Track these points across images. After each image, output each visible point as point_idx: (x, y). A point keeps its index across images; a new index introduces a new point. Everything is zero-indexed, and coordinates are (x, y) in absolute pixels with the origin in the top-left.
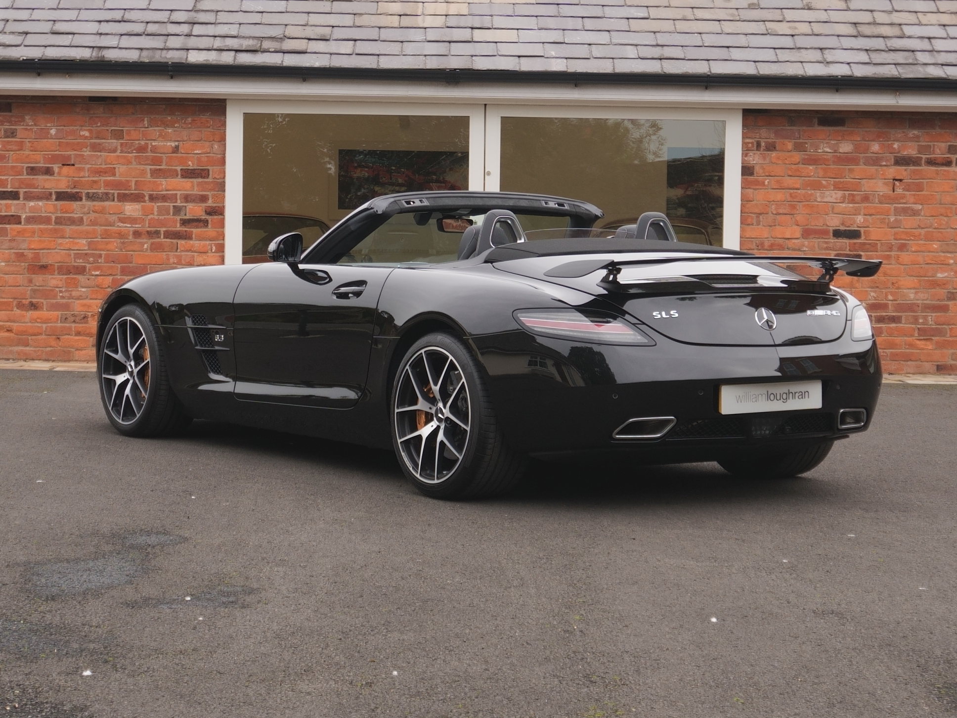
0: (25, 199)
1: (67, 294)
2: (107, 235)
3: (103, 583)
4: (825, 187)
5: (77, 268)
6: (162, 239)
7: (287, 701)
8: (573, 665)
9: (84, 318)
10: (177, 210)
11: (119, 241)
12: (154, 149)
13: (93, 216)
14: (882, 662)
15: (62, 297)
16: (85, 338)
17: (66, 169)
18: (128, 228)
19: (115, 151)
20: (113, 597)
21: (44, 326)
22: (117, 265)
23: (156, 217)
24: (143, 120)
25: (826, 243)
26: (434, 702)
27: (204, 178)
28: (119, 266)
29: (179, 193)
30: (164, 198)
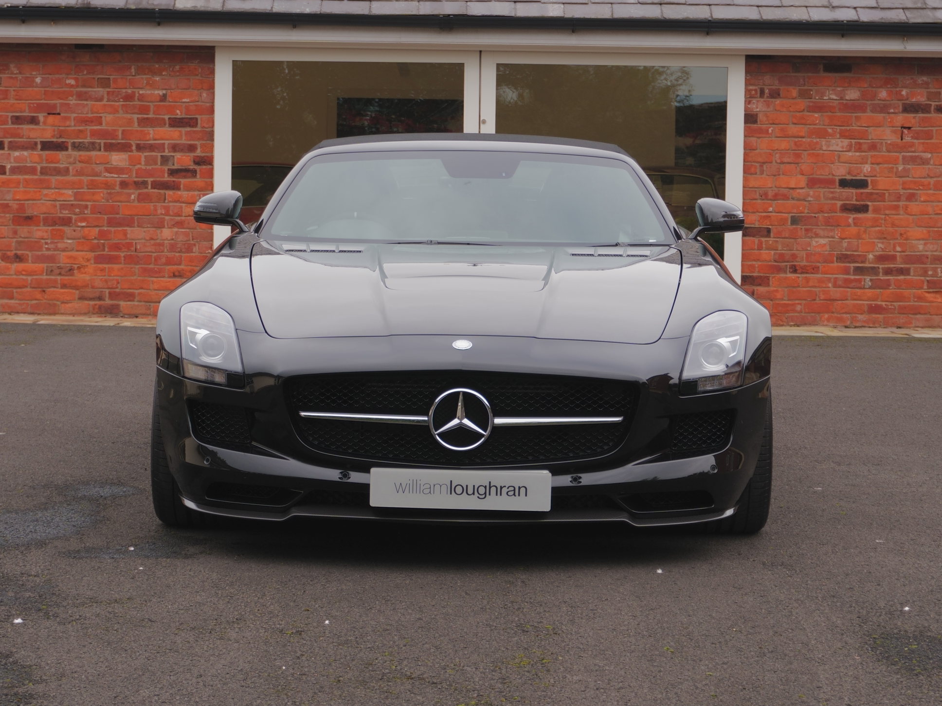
0: (10, 148)
1: (52, 246)
2: (93, 185)
3: (49, 533)
4: (830, 135)
5: (63, 219)
6: (150, 190)
7: (213, 649)
8: (508, 615)
9: (70, 270)
10: (165, 160)
11: (105, 191)
12: (142, 98)
13: (79, 165)
14: (822, 613)
15: (48, 249)
16: (71, 290)
17: (51, 119)
18: (116, 178)
19: (101, 100)
20: (56, 547)
21: (29, 278)
22: (104, 216)
23: (144, 167)
24: (130, 68)
25: (832, 193)
26: (361, 650)
27: (193, 127)
28: (106, 217)
29: (167, 142)
30: (152, 148)
